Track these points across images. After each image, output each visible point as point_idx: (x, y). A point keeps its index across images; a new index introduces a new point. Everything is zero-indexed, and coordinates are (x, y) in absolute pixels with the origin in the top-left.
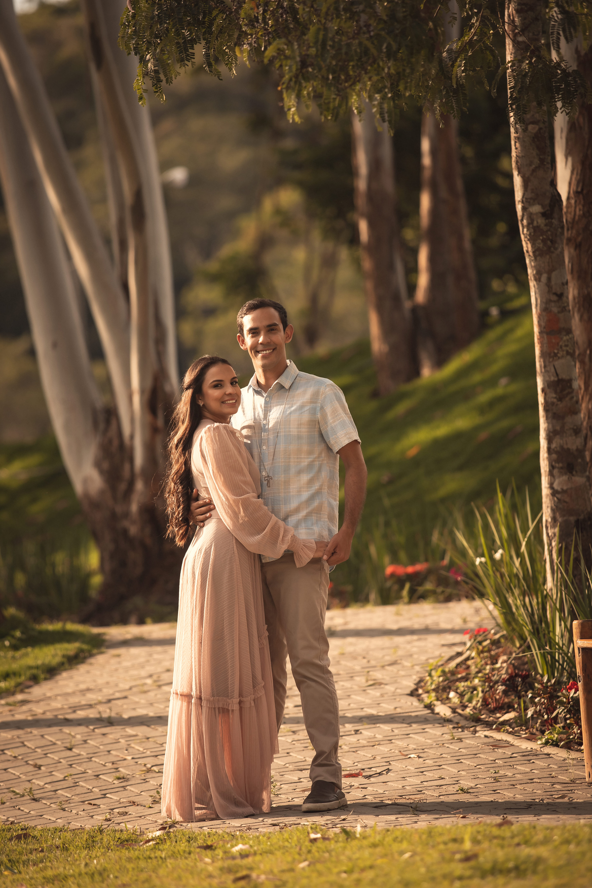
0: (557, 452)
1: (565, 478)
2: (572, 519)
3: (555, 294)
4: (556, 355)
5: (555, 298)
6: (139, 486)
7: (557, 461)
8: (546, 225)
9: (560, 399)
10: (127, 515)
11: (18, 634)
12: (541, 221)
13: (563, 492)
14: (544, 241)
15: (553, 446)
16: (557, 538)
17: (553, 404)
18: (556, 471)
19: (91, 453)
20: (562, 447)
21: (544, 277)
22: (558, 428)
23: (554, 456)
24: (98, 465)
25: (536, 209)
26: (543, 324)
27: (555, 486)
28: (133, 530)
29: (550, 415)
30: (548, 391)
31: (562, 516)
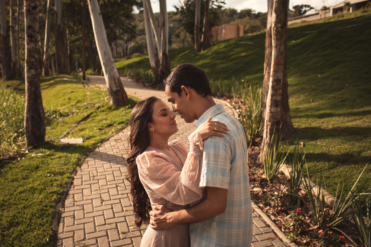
0: (274, 101)
1: (275, 108)
2: (275, 121)
3: (281, 53)
4: (278, 71)
5: (280, 54)
6: (161, 67)
7: (273, 103)
8: (281, 31)
9: (277, 85)
10: (158, 71)
11: (129, 105)
12: (280, 29)
13: (274, 112)
14: (280, 36)
15: (273, 98)
16: (270, 126)
17: (275, 86)
18: (272, 106)
19: (154, 61)
20: (275, 99)
21: (278, 47)
22: (275, 93)
23: (273, 102)
24: (155, 62)
25: (279, 25)
26: (276, 62)
27: (272, 110)
28: (159, 73)
29: (273, 89)
30: (274, 82)
31: (272, 119)
